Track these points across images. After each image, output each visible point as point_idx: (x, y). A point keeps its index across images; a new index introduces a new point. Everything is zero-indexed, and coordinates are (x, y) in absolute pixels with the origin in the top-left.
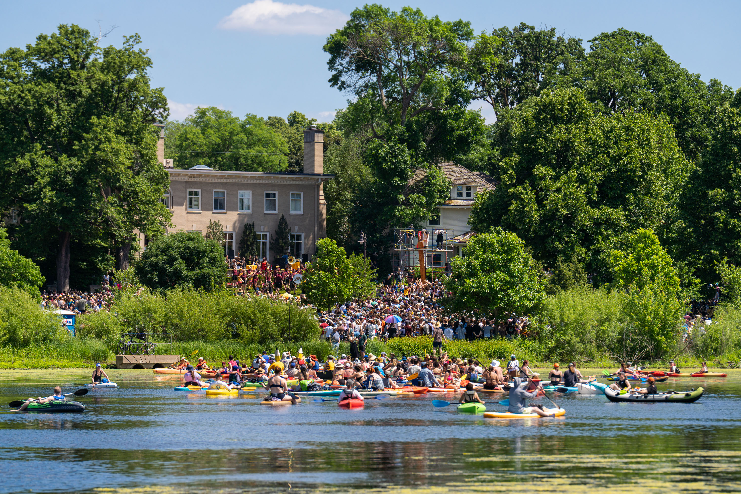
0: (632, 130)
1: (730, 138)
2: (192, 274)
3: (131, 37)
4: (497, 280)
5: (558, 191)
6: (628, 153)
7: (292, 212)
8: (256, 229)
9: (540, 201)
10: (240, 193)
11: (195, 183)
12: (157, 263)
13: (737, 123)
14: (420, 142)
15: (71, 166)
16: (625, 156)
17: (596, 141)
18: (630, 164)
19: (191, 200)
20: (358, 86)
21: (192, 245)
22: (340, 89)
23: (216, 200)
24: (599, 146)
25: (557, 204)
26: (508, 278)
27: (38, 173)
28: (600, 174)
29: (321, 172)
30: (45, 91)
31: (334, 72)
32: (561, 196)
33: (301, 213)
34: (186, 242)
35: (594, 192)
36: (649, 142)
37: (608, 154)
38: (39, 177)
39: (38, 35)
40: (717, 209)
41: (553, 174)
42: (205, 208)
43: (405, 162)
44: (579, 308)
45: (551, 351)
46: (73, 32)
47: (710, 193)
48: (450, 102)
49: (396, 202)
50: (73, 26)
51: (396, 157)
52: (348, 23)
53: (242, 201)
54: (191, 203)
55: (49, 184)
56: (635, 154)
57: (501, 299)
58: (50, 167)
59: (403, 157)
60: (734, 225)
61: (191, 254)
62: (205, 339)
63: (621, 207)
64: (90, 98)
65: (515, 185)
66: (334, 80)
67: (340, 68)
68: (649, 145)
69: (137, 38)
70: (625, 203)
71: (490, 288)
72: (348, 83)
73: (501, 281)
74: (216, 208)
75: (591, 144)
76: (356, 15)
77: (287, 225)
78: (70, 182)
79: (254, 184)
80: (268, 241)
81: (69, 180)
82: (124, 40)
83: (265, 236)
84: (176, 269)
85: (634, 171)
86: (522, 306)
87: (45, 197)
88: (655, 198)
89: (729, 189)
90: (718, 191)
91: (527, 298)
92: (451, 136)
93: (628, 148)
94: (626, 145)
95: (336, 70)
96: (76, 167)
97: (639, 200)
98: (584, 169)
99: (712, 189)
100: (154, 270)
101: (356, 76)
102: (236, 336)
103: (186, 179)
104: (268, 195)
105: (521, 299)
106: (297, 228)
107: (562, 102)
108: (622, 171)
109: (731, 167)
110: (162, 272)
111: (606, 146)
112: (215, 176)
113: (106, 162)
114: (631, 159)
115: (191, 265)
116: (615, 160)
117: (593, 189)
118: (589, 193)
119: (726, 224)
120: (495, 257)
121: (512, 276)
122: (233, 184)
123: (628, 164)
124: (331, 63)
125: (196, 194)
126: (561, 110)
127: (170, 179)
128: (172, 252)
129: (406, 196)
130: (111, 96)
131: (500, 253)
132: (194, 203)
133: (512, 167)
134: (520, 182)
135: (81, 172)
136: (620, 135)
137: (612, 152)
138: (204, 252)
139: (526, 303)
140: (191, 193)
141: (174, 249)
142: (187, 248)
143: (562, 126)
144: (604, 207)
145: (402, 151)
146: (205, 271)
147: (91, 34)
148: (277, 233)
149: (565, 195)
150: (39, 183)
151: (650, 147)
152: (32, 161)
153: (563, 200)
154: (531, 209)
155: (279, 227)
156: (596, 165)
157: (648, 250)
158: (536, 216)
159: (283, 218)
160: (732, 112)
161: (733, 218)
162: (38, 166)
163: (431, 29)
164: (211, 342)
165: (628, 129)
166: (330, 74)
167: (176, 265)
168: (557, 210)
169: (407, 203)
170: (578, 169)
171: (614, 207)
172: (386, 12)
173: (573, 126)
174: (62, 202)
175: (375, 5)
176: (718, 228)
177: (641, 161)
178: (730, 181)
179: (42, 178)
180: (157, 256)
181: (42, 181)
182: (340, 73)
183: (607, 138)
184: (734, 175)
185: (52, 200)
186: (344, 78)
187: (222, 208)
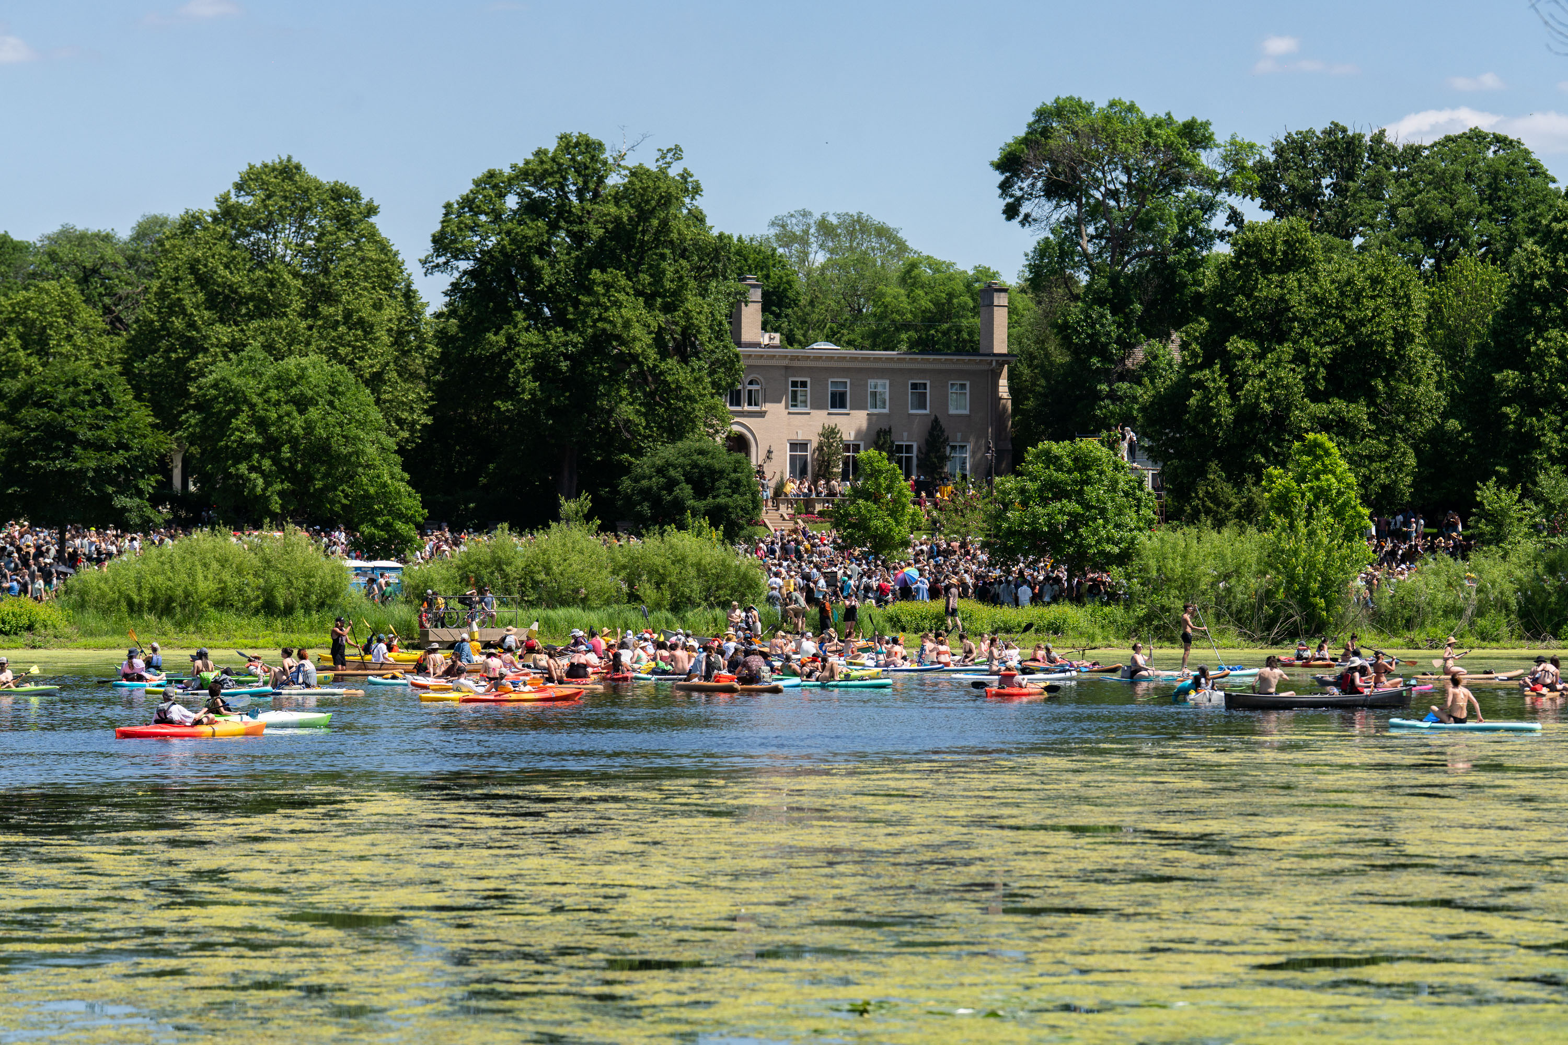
0: (1382, 282)
1: (1530, 293)
2: (701, 505)
3: (669, 151)
4: (1061, 511)
5: (1262, 375)
6: (1373, 317)
7: (952, 411)
8: (894, 436)
9: (1233, 389)
10: (871, 382)
11: (802, 368)
12: (650, 488)
13: (1541, 269)
14: (1132, 303)
15: (565, 344)
16: (1370, 321)
17: (1325, 298)
18: (1377, 333)
19: (794, 394)
20: (1053, 220)
21: (702, 461)
22: (1022, 223)
23: (833, 395)
24: (1330, 306)
25: (1257, 397)
26: (1079, 509)
27: (518, 356)
28: (1328, 349)
29: (1004, 350)
30: (530, 233)
31: (1009, 200)
32: (1264, 383)
33: (967, 412)
34: (695, 457)
35: (1319, 376)
36: (1409, 300)
37: (1343, 318)
38: (518, 362)
39: (535, 149)
40: (1507, 402)
41: (1256, 349)
42: (817, 406)
43: (1108, 334)
44: (1192, 555)
45: (1140, 622)
46: (577, 144)
47: (1497, 377)
48: (1181, 243)
49: (1098, 396)
50: (581, 135)
51: (1093, 326)
52: (1029, 126)
53: (874, 394)
54: (794, 398)
55: (532, 371)
56: (1384, 317)
57: (1070, 543)
58: (537, 346)
59: (1102, 325)
60: (1532, 426)
61: (702, 475)
62: (584, 603)
63: (1362, 401)
64: (601, 242)
65: (1201, 367)
66: (1011, 212)
67: (1019, 193)
68: (1408, 304)
69: (677, 152)
70: (1371, 395)
71: (1050, 525)
72: (1034, 215)
73: (1069, 514)
74: (833, 406)
75: (1317, 303)
76: (1042, 114)
77: (942, 431)
78: (564, 369)
79: (893, 370)
80: (914, 454)
81: (564, 365)
82: (658, 155)
83: (909, 448)
84: (676, 498)
85: (1383, 345)
86: (1102, 553)
87: (523, 391)
88: (1417, 386)
89: (1525, 370)
90: (1510, 373)
91: (1109, 540)
92: (1182, 294)
93: (1375, 310)
94: (1372, 304)
95: (1012, 196)
96: (575, 345)
97: (1392, 389)
98: (1305, 342)
99: (1500, 370)
100: (644, 500)
101: (1048, 206)
102: (633, 597)
103: (785, 363)
104: (914, 386)
105: (1098, 542)
106: (959, 435)
107: (1273, 239)
108: (1364, 345)
109: (1530, 337)
110: (656, 502)
111: (1340, 307)
112: (842, 359)
113: (618, 338)
114: (1378, 325)
115: (701, 491)
116: (1351, 328)
117: (1317, 372)
118: (1309, 379)
119: (1519, 423)
120: (1061, 476)
121: (1088, 507)
122: (860, 370)
123: (1373, 333)
124: (1005, 187)
125: (804, 384)
126: (1273, 252)
127: (743, 363)
128: (672, 472)
129: (1110, 386)
130: (634, 240)
131: (1070, 472)
132: (799, 398)
133: (1196, 339)
134: (1208, 363)
135: (582, 353)
136: (1363, 289)
137: (1348, 314)
138: (722, 472)
139: (1108, 548)
140: (794, 384)
141: (675, 467)
142: (695, 465)
143: (1275, 277)
144: (1336, 400)
145: (1102, 316)
146: (722, 500)
147: (608, 146)
148: (927, 441)
149: (1270, 382)
150: (518, 371)
151: (1410, 308)
152: (510, 339)
153: (1266, 391)
154: (1218, 404)
155: (931, 434)
156: (1326, 334)
157: (1318, 465)
158: (1228, 415)
159: (936, 420)
160: (1534, 253)
161: (1530, 415)
162: (519, 345)
163: (1149, 133)
164: (591, 609)
165: (1375, 281)
166: (1002, 203)
167: (677, 491)
168: (1257, 405)
169: (1113, 396)
170: (1295, 342)
171: (1351, 399)
172: (1088, 109)
173: (1291, 279)
174: (549, 398)
175: (1071, 99)
176: (1508, 432)
177: (1394, 329)
178: (1528, 359)
179: (523, 363)
180: (650, 478)
181: (521, 367)
182: (1019, 201)
183: (1342, 294)
184: (1533, 349)
185: (533, 395)
186: (1025, 209)
187: (843, 406)
